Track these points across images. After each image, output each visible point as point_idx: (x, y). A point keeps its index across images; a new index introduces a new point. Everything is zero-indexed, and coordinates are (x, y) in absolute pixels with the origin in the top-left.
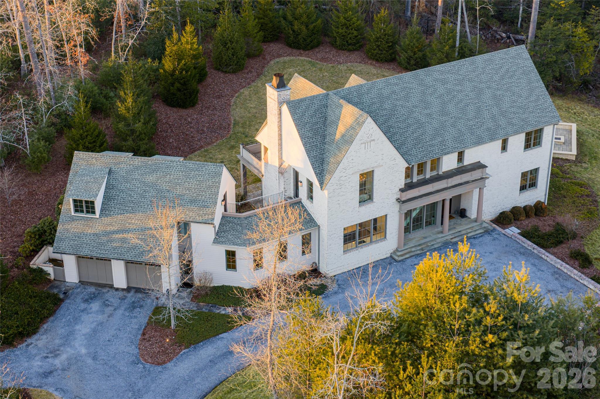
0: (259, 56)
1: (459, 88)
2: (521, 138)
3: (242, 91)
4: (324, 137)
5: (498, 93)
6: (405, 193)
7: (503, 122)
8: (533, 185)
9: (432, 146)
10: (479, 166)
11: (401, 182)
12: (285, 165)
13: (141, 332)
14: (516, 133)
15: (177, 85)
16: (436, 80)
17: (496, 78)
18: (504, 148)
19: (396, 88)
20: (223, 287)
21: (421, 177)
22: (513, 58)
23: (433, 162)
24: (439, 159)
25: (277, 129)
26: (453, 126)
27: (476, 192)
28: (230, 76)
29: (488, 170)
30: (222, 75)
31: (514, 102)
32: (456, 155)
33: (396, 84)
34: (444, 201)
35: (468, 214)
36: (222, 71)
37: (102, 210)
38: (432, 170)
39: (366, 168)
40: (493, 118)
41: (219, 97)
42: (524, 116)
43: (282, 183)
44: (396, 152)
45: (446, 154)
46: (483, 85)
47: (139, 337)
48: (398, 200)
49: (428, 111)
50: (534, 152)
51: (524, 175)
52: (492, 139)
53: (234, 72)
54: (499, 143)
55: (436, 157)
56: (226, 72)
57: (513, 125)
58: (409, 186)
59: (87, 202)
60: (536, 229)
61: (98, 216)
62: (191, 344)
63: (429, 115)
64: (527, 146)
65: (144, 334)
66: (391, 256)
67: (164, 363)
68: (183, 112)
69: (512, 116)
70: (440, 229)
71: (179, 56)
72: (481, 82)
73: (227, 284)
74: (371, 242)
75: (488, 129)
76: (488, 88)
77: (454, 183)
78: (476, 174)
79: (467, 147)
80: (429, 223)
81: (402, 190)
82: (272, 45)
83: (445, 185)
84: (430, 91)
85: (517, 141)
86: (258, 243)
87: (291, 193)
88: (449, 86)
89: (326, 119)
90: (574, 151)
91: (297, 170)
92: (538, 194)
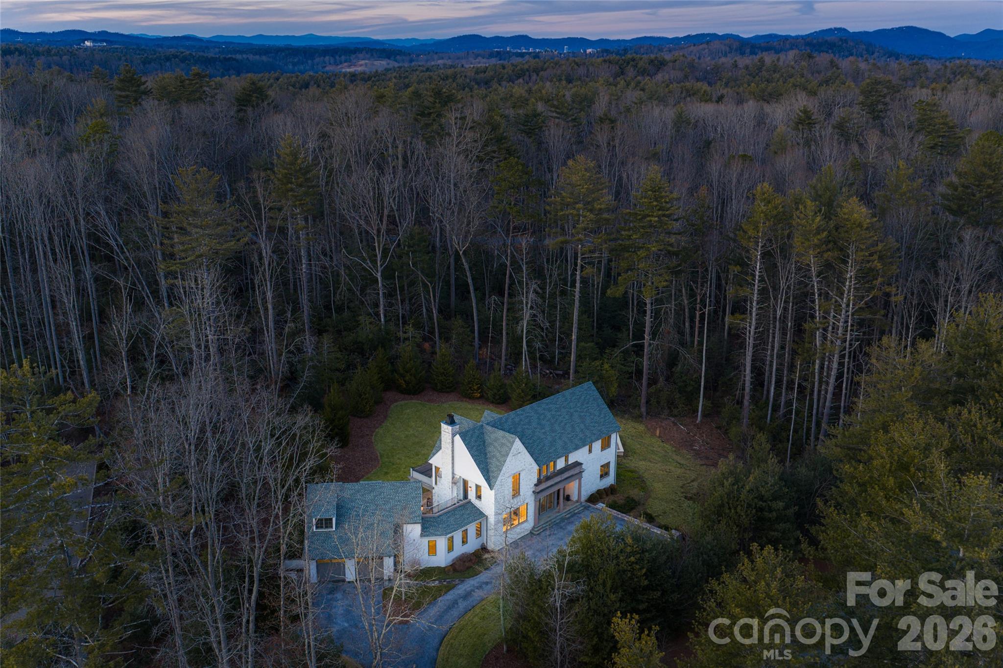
0: (382, 402)
2: (599, 442)
3: (377, 430)
4: (486, 454)
5: (582, 414)
6: (538, 487)
7: (588, 433)
8: (607, 473)
9: (550, 453)
10: (578, 464)
11: (535, 481)
12: (457, 477)
14: (597, 439)
16: (544, 409)
17: (579, 404)
18: (590, 451)
20: (426, 568)
21: (546, 475)
22: (586, 390)
23: (552, 464)
24: (555, 462)
26: (560, 438)
27: (577, 482)
28: (365, 420)
29: (583, 466)
30: (359, 420)
31: (592, 419)
32: (564, 458)
33: (522, 415)
34: (559, 491)
35: (571, 498)
36: (358, 417)
37: (336, 525)
38: (552, 469)
39: (515, 472)
40: (582, 431)
41: (362, 437)
42: (599, 428)
43: (455, 490)
44: (532, 459)
45: (559, 458)
46: (572, 410)
48: (534, 492)
49: (543, 431)
50: (607, 451)
51: (602, 467)
52: (584, 446)
53: (368, 417)
54: (587, 447)
55: (554, 460)
57: (594, 434)
58: (540, 482)
59: (326, 520)
60: (615, 502)
61: (334, 529)
63: (545, 433)
64: (603, 449)
66: (531, 532)
69: (592, 428)
70: (557, 510)
72: (570, 408)
73: (428, 566)
74: (519, 523)
75: (581, 439)
76: (576, 411)
77: (565, 477)
78: (576, 470)
79: (570, 452)
80: (551, 508)
81: (536, 485)
83: (560, 479)
84: (542, 417)
85: (597, 445)
86: (450, 533)
87: (461, 496)
88: (553, 413)
89: (484, 442)
90: (622, 450)
91: (466, 478)
92: (610, 480)
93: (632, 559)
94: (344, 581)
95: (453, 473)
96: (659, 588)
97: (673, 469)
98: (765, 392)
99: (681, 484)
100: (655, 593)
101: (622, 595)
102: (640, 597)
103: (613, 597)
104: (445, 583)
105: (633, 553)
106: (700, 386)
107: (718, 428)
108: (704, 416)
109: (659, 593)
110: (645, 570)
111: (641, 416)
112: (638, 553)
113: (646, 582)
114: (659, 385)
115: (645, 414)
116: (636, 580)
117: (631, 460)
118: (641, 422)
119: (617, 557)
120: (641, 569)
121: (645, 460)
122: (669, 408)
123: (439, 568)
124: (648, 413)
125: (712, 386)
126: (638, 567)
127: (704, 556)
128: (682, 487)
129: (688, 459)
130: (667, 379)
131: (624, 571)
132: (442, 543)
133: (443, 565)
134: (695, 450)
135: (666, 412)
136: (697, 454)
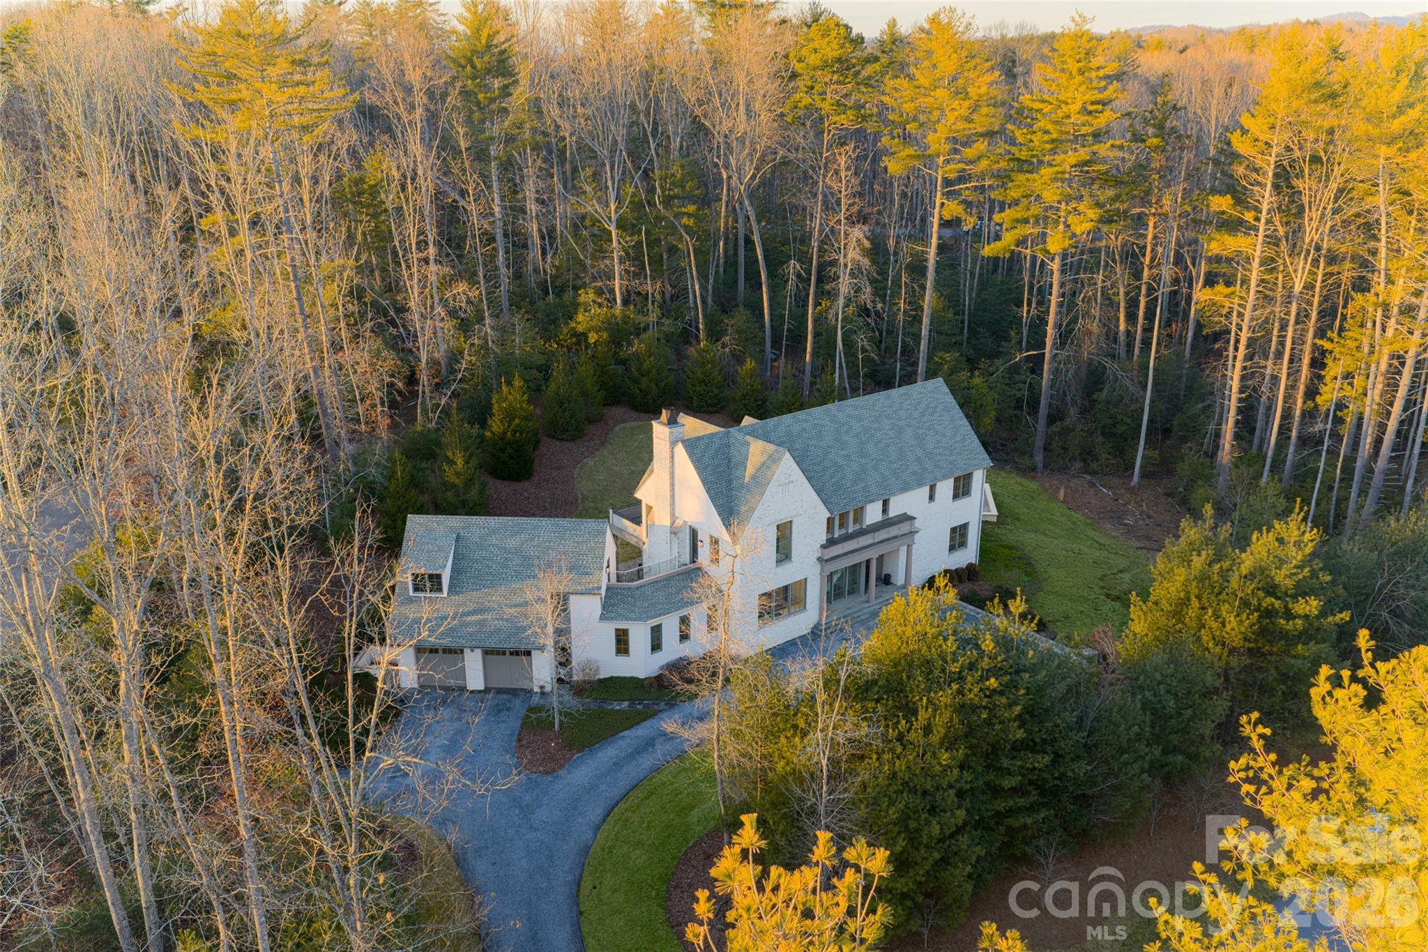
0: (600, 421)
1: (877, 425)
2: (950, 483)
3: (585, 461)
4: (730, 482)
5: (921, 431)
6: (826, 551)
7: (929, 465)
8: (963, 544)
9: (855, 492)
10: (907, 518)
11: (823, 538)
12: (679, 522)
13: (515, 738)
14: (945, 477)
15: (509, 451)
16: (850, 416)
17: (916, 414)
18: (932, 496)
19: (805, 425)
20: (612, 678)
21: (843, 531)
22: (932, 392)
23: (855, 511)
24: (862, 508)
25: (668, 477)
26: (875, 468)
27: (904, 550)
28: (569, 445)
29: (917, 524)
30: (558, 443)
31: (939, 442)
32: (880, 504)
33: (806, 421)
34: (868, 562)
35: (893, 580)
36: (558, 439)
37: (450, 587)
38: (855, 521)
39: (782, 518)
40: (918, 459)
41: (558, 468)
42: (951, 458)
43: (675, 546)
44: (816, 497)
45: (871, 502)
46: (902, 423)
47: (514, 744)
48: (819, 559)
49: (845, 452)
50: (963, 502)
51: (953, 530)
52: (918, 485)
53: (573, 440)
54: (926, 490)
55: (860, 505)
56: (562, 440)
57: (940, 468)
58: (831, 542)
59: (431, 576)
60: (975, 593)
61: (445, 595)
62: (584, 747)
63: (847, 457)
64: (956, 496)
65: (519, 740)
66: (813, 631)
67: (554, 770)
68: (518, 486)
69: (938, 458)
70: (864, 598)
71: (510, 415)
72: (899, 419)
73: (615, 675)
74: (790, 614)
75: (915, 473)
76: (909, 426)
78: (904, 528)
79: (893, 494)
80: (852, 592)
81: (823, 547)
82: (613, 409)
83: (871, 541)
84: (845, 429)
85: (945, 488)
86: (655, 617)
87: (686, 557)
88: (865, 423)
89: (729, 461)
90: (994, 512)
91: (695, 526)
92: (969, 555)
93: (993, 682)
94: (463, 689)
95: (673, 515)
96: (1049, 748)
97: (1086, 550)
98: (1256, 441)
99: (1099, 574)
100: (1039, 757)
101: (966, 755)
102: (1005, 762)
103: (945, 757)
104: (640, 707)
105: (995, 671)
106: (1140, 426)
107: (1168, 495)
108: (1145, 475)
109: (1047, 759)
110: (1019, 708)
111: (1034, 469)
112: (1006, 673)
113: (1020, 734)
114: (1067, 421)
115: (1040, 466)
116: (997, 727)
117: (1011, 531)
118: (1033, 478)
119: (960, 678)
120: (1010, 705)
121: (1036, 531)
122: (1085, 461)
123: (633, 680)
124: (1045, 466)
125: (1161, 431)
126: (1004, 700)
127: (1147, 693)
128: (1101, 579)
129: (1114, 537)
130: (1084, 411)
131: (975, 708)
132: (639, 635)
133: (642, 676)
134: (1126, 525)
135: (1078, 465)
136: (1130, 531)
